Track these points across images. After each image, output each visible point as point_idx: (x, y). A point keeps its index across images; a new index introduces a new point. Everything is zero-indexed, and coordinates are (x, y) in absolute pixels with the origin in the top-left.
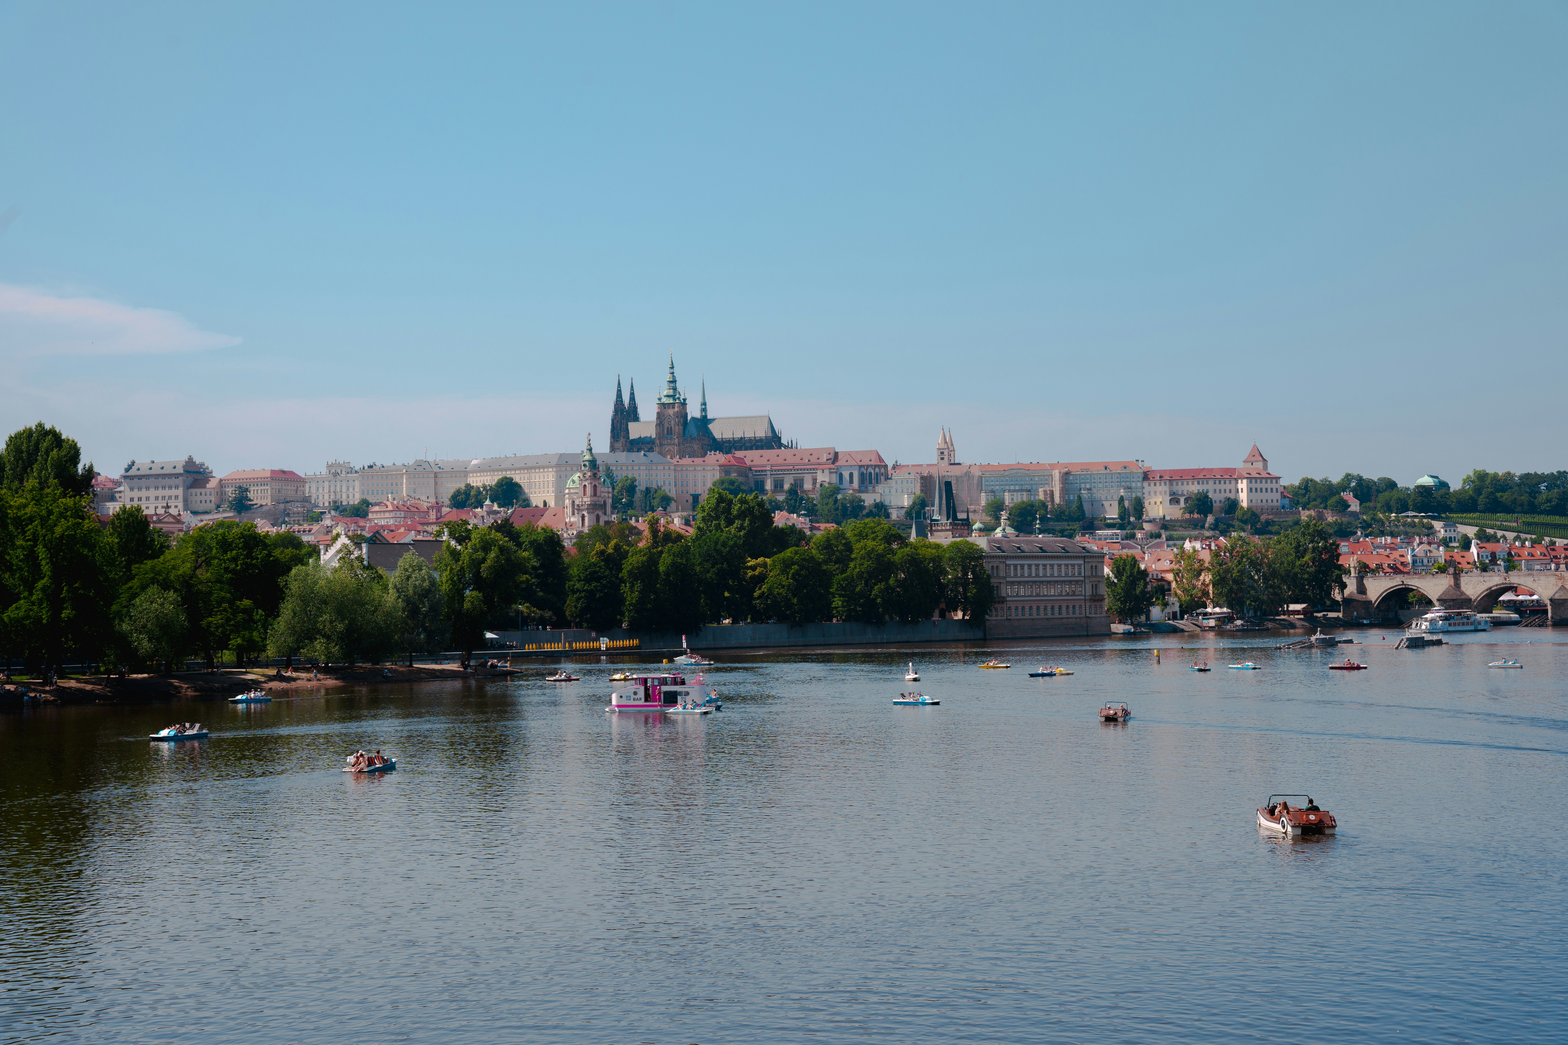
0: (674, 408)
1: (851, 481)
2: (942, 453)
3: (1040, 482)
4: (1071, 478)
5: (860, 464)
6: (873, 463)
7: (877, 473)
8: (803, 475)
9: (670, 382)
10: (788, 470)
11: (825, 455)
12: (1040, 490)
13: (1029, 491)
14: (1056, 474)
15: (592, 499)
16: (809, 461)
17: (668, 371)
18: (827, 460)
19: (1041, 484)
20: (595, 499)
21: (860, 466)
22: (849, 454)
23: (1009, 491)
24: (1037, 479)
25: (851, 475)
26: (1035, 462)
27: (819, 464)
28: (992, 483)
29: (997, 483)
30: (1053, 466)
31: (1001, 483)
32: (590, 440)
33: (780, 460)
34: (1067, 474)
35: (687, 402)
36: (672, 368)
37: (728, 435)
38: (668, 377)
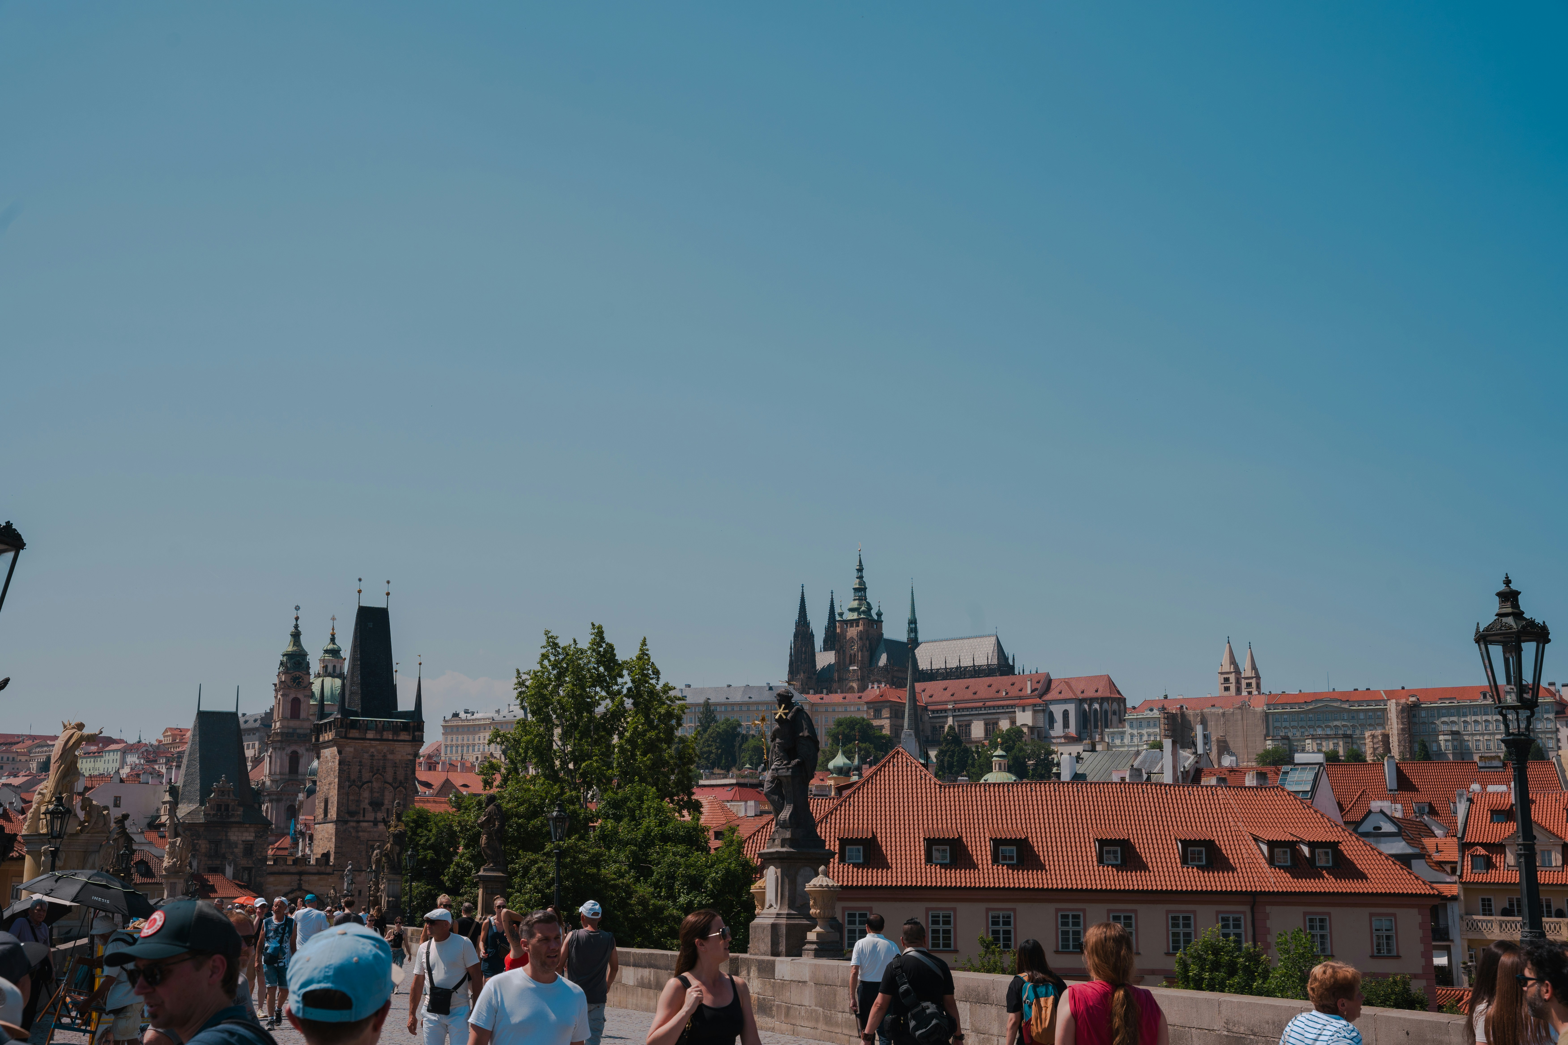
0: (857, 626)
1: (1066, 725)
2: (1227, 680)
3: (1369, 722)
4: (1423, 714)
5: (1081, 696)
6: (1099, 694)
7: (1106, 712)
8: (997, 716)
9: (856, 590)
10: (976, 708)
11: (1029, 683)
12: (1367, 734)
13: (1350, 736)
14: (1392, 707)
15: (285, 723)
16: (1007, 694)
17: (855, 574)
18: (1032, 691)
19: (1370, 725)
20: (293, 723)
21: (1081, 701)
22: (1067, 682)
23: (1314, 738)
24: (1362, 716)
25: (1066, 714)
26: (1362, 688)
27: (1020, 698)
28: (1284, 724)
29: (1293, 724)
30: (1391, 694)
31: (1301, 724)
32: (297, 619)
33: (968, 695)
34: (1415, 706)
35: (883, 618)
36: (860, 570)
37: (938, 665)
38: (856, 583)
